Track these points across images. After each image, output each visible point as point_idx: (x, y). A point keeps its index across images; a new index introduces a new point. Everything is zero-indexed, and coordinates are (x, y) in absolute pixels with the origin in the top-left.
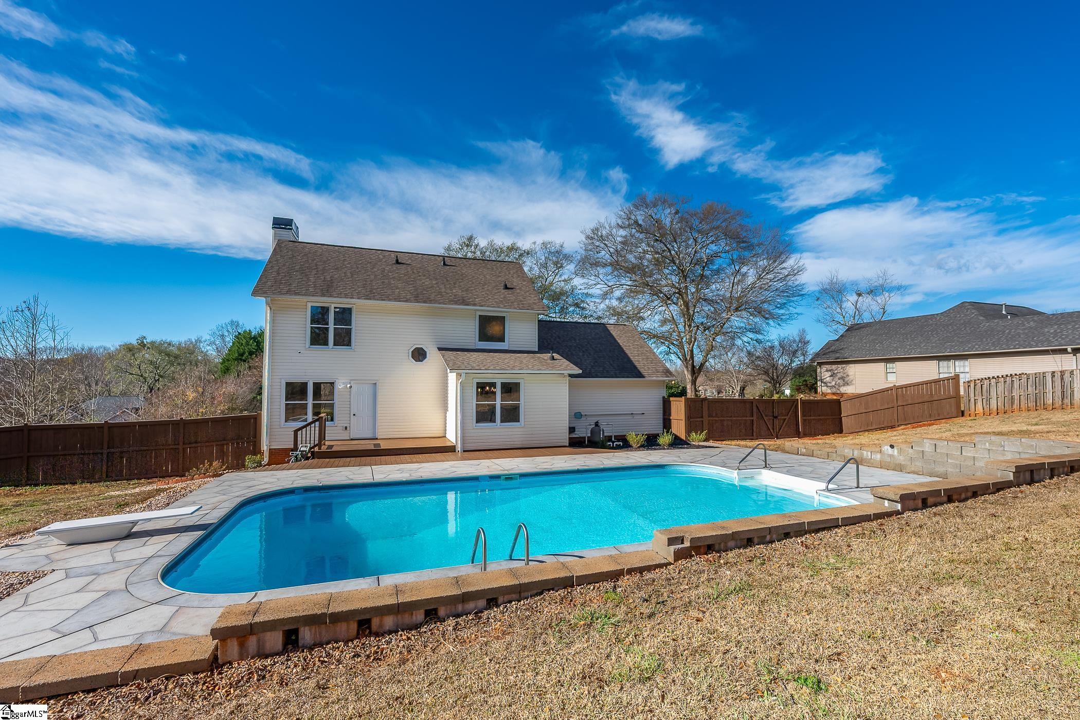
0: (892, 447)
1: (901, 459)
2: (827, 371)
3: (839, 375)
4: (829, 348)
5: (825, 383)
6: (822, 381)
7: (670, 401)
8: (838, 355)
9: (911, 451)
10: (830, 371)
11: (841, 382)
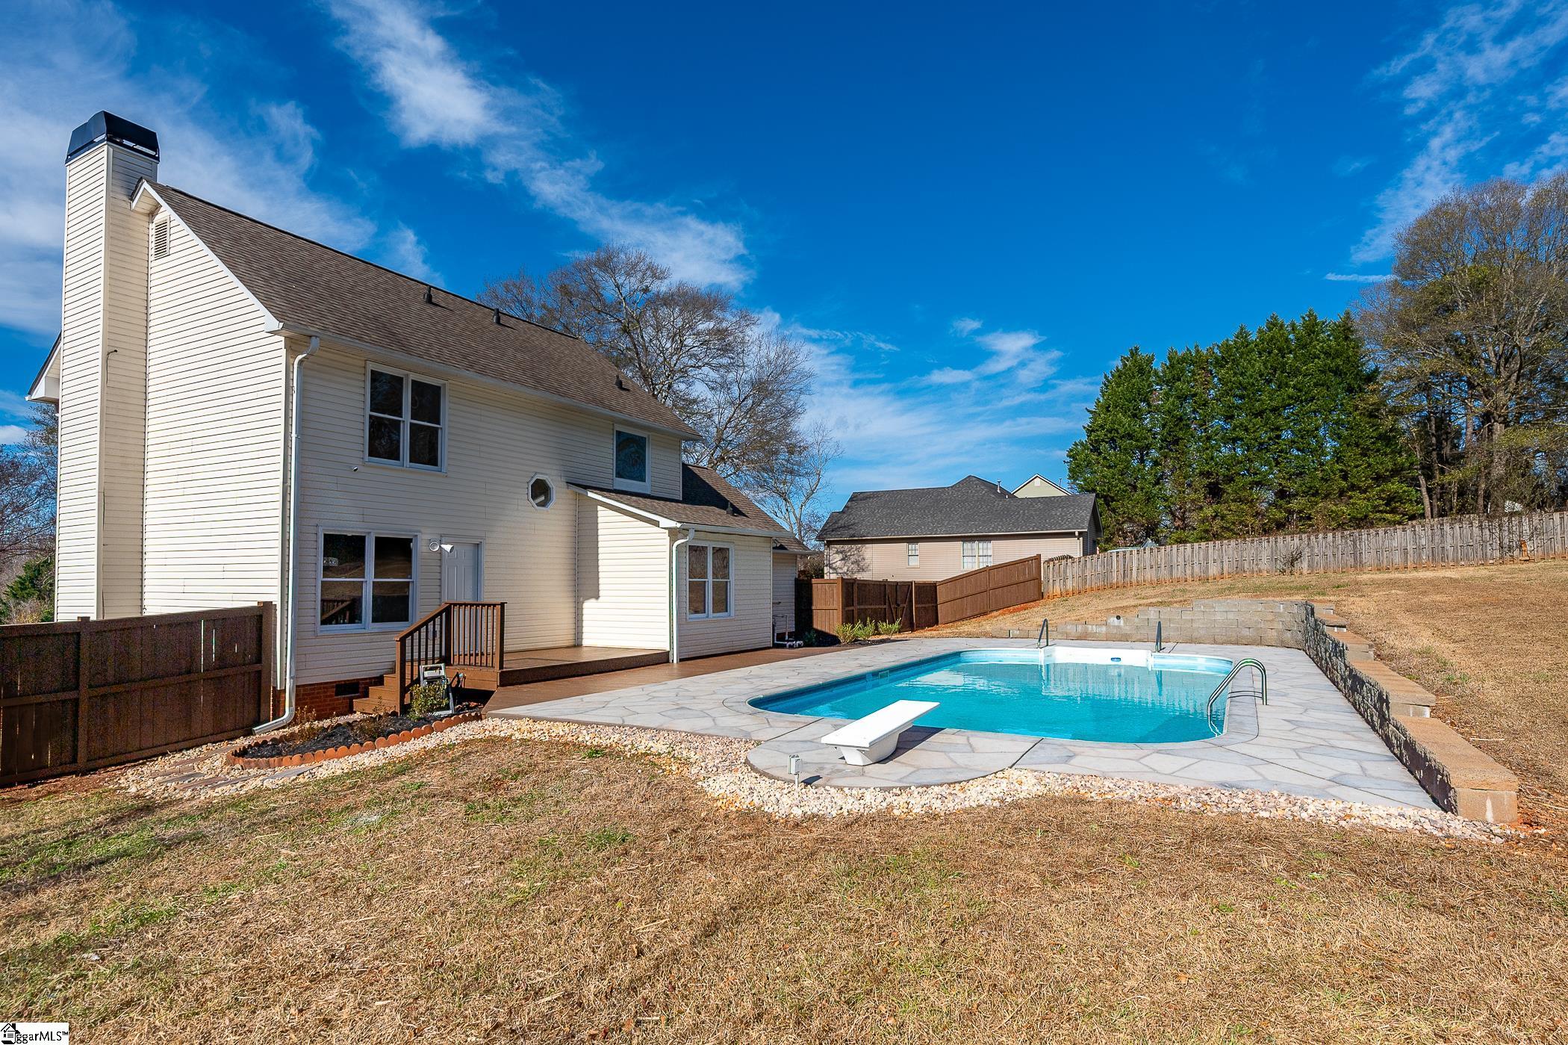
0: (1118, 617)
1: (1127, 629)
2: (837, 552)
3: (853, 559)
4: (836, 523)
5: (834, 569)
6: (830, 565)
7: (811, 584)
8: (852, 532)
9: (1136, 620)
10: (841, 553)
11: (854, 567)
